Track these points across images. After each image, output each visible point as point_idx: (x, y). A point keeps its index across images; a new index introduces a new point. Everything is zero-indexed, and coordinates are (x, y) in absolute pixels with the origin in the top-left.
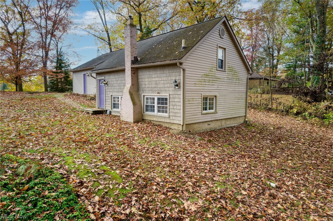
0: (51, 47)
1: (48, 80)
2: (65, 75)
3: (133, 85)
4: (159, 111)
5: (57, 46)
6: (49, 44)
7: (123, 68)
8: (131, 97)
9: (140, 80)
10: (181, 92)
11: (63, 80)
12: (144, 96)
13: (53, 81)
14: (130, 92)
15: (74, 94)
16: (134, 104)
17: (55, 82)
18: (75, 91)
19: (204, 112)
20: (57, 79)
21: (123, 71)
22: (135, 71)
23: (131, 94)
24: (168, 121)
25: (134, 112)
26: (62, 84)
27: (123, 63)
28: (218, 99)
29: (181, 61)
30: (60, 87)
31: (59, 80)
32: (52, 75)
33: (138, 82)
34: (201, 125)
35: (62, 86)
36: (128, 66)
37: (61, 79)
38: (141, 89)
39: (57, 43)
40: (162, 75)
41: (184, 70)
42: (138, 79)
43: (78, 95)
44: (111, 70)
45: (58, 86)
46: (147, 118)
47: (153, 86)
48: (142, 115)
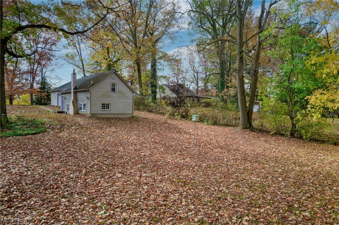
0: (38, 72)
1: (34, 97)
2: (47, 94)
3: (74, 99)
4: (84, 110)
5: (42, 71)
6: (36, 69)
7: (71, 91)
8: (73, 104)
9: (77, 97)
10: (89, 101)
11: (45, 97)
12: (79, 103)
13: (37, 98)
14: (72, 102)
15: (51, 106)
16: (74, 107)
17: (40, 99)
18: (52, 104)
19: (102, 110)
20: (41, 97)
21: (70, 93)
22: (75, 93)
23: (73, 102)
24: (86, 113)
25: (74, 110)
26: (44, 100)
27: (70, 89)
28: (111, 105)
29: (89, 89)
30: (43, 103)
31: (42, 97)
32: (37, 94)
33: (77, 98)
34: (101, 115)
35: (45, 102)
36: (72, 91)
37: (44, 96)
38: (78, 101)
39: (42, 69)
40: (84, 95)
41: (90, 93)
42: (77, 96)
43: (53, 106)
44: (66, 92)
45: (41, 101)
46: (80, 113)
47: (82, 99)
48: (78, 112)
